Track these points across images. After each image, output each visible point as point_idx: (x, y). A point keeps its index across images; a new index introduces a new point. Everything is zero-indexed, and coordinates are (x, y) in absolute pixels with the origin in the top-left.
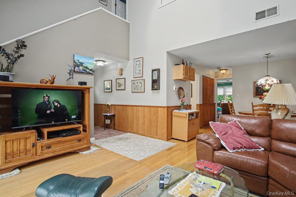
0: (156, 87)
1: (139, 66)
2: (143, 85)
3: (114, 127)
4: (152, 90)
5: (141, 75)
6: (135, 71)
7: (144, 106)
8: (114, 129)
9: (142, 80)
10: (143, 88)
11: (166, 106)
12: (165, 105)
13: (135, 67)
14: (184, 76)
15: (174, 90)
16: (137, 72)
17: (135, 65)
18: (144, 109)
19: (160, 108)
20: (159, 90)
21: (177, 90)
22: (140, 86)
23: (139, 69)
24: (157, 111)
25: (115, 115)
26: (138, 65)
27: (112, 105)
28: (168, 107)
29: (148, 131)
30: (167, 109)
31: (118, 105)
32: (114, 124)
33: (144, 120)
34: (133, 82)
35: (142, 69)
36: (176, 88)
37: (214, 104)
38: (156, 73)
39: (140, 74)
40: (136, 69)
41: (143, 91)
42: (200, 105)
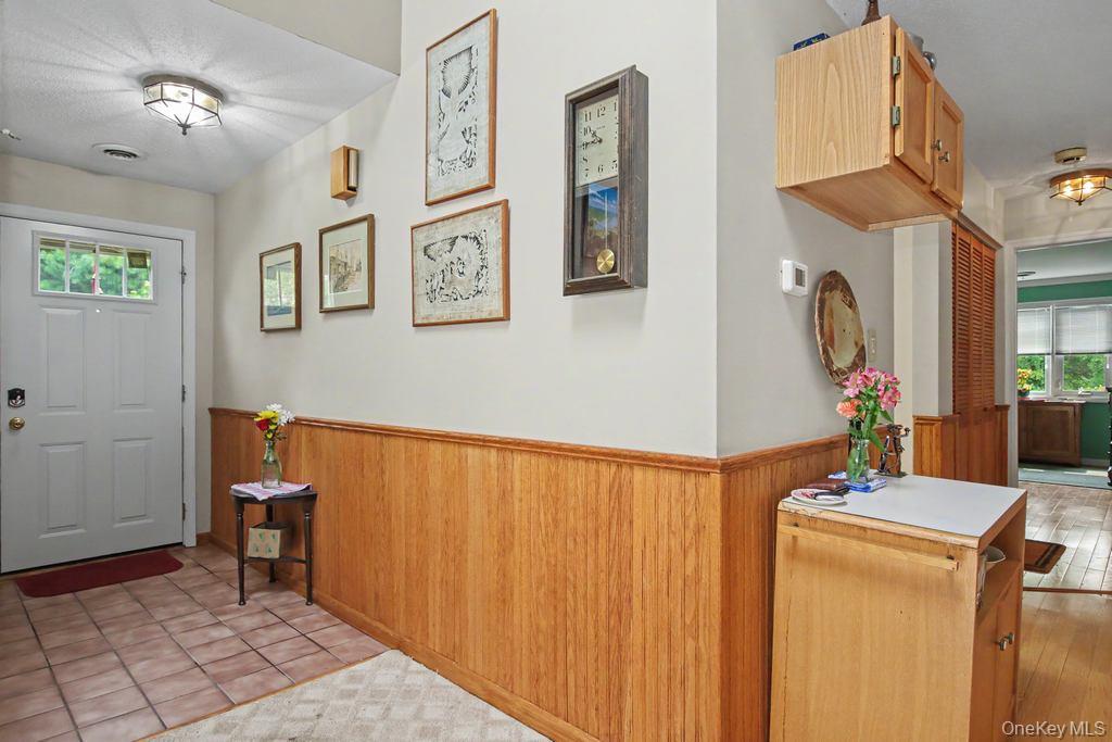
0: (606, 259)
1: (464, 96)
2: (494, 256)
3: (310, 587)
4: (569, 291)
5: (480, 175)
6: (432, 146)
7: (507, 446)
8: (310, 600)
9: (484, 216)
10: (494, 280)
11: (710, 453)
12: (707, 449)
13: (434, 112)
14: (899, 134)
15: (787, 295)
16: (453, 147)
17: (435, 93)
18: (503, 468)
19: (651, 474)
20: (636, 293)
21: (805, 290)
22: (470, 270)
23: (465, 120)
24: (619, 493)
25: (314, 497)
26: (454, 93)
27: (297, 422)
28: (729, 468)
29: (536, 679)
30: (727, 491)
31: (330, 426)
32: (309, 562)
33: (503, 573)
34: (422, 238)
35: (484, 121)
36: (799, 277)
37: (998, 408)
38: (603, 120)
39: (470, 162)
40: (444, 125)
41: (494, 306)
42: (945, 420)
